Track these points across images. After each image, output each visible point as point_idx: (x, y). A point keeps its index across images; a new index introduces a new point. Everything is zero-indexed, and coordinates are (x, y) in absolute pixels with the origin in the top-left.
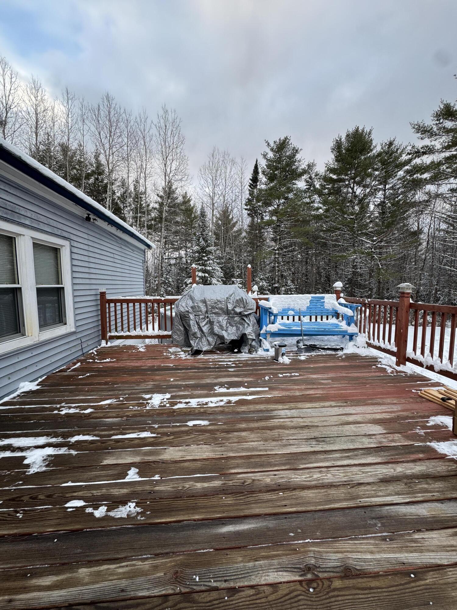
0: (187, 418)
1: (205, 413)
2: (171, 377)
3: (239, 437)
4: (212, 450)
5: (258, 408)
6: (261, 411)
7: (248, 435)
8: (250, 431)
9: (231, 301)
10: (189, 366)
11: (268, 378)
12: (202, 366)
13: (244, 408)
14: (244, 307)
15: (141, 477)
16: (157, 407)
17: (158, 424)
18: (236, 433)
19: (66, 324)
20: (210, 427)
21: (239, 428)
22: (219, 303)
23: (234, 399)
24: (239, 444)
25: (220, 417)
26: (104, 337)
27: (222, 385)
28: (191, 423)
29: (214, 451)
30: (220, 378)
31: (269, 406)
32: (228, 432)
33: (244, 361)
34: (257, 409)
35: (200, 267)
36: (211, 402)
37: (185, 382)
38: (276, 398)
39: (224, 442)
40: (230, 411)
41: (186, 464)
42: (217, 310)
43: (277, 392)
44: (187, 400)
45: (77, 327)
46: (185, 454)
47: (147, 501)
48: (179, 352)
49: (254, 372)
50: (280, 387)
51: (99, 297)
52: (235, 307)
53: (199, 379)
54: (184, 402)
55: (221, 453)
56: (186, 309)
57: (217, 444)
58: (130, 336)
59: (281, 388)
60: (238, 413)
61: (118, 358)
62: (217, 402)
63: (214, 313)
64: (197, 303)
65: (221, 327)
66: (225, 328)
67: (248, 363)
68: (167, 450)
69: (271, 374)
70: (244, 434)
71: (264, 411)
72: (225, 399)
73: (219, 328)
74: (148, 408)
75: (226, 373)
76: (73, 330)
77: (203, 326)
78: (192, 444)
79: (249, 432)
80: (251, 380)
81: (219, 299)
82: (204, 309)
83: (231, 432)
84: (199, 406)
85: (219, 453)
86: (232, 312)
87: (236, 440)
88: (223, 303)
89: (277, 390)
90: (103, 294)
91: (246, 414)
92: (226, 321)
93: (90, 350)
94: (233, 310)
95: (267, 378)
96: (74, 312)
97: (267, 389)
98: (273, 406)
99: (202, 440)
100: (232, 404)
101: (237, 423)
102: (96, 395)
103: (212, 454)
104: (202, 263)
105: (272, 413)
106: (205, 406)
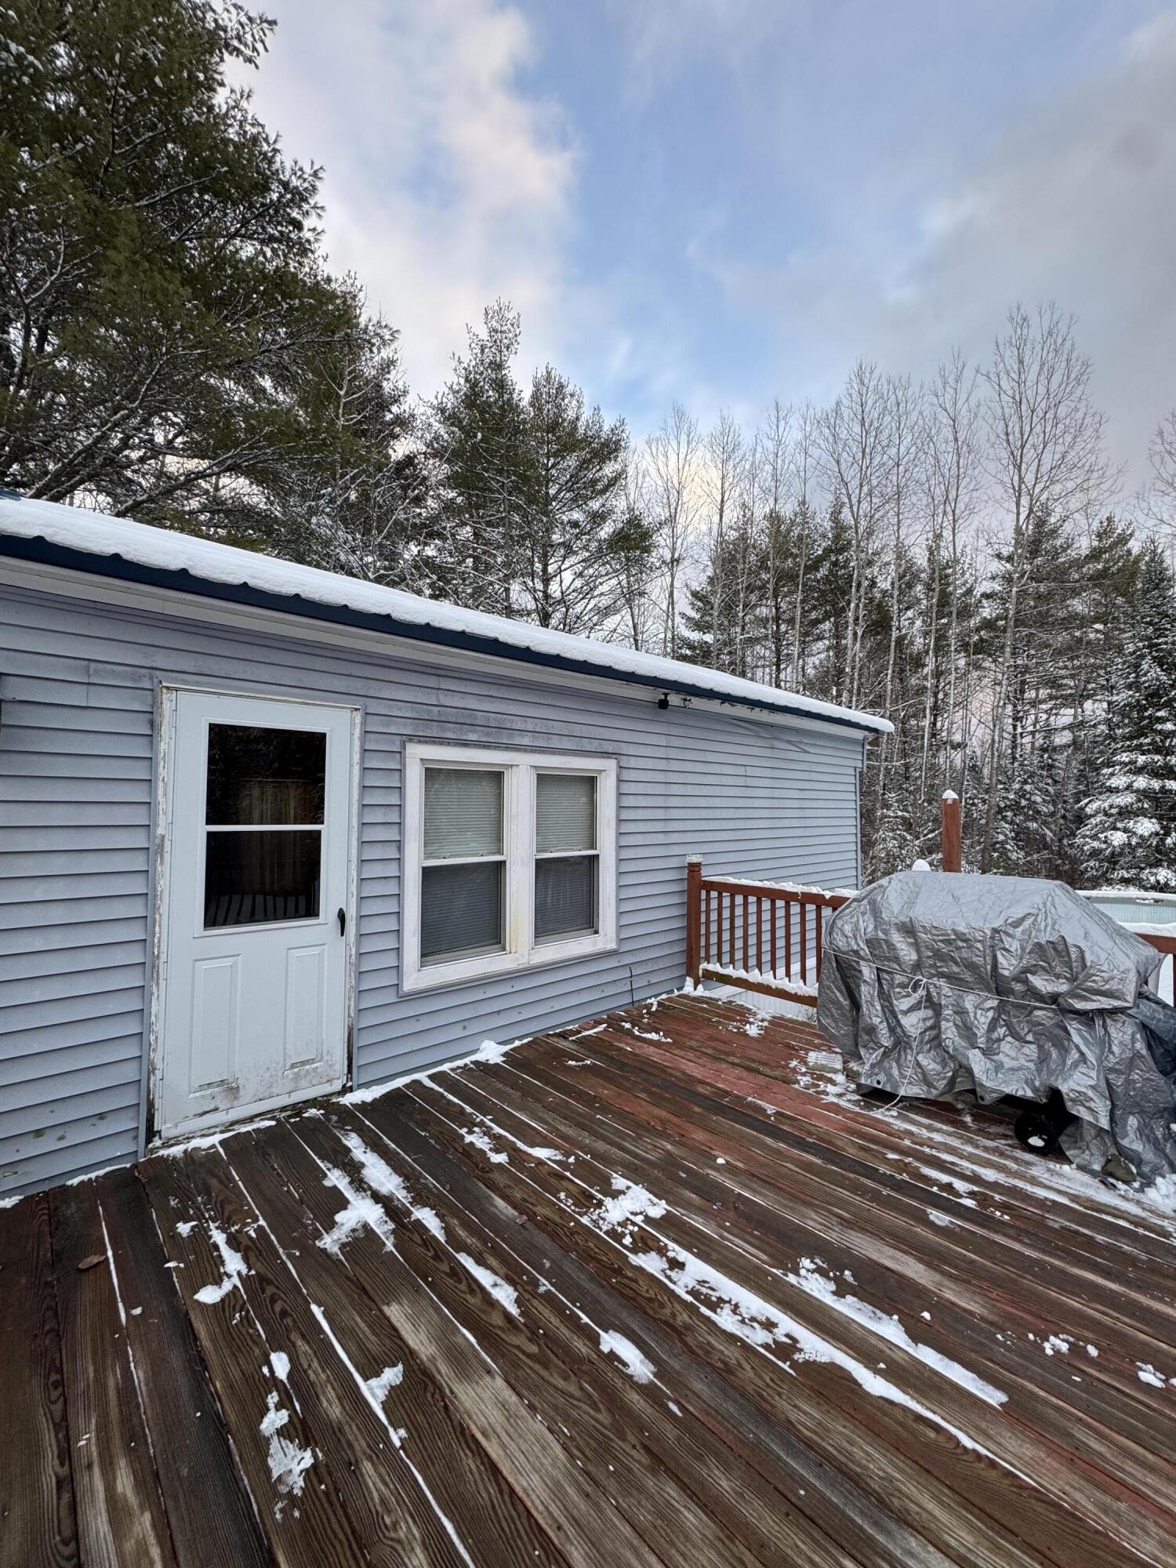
0: (624, 1315)
1: (679, 1334)
2: (726, 1151)
3: (665, 1514)
4: (557, 1483)
5: (858, 1454)
6: (853, 1480)
7: (696, 1537)
8: (723, 1526)
9: (1014, 946)
10: (810, 1134)
11: (1064, 1347)
12: (851, 1152)
13: (804, 1413)
14: (1072, 979)
15: (385, 1406)
16: (605, 1228)
17: (552, 1285)
18: (672, 1491)
19: (596, 932)
20: (634, 1398)
21: (701, 1483)
22: (960, 944)
23: (816, 1348)
24: (636, 1542)
25: (698, 1386)
26: (691, 969)
27: (834, 1262)
28: (612, 1342)
29: (557, 1491)
30: (863, 1230)
31: (911, 1489)
32: (659, 1462)
33: (1041, 1203)
34: (850, 1456)
35: (1141, 759)
36: (735, 1309)
37: (746, 1187)
38: (993, 1474)
39: (612, 1485)
40: (750, 1388)
41: (470, 1462)
42: (956, 969)
43: (1029, 1451)
44: (683, 1255)
45: (620, 941)
46: (499, 1430)
47: (327, 1479)
48: (835, 1071)
49: (1028, 1281)
50: (1081, 1434)
51: (685, 874)
52: (1032, 970)
53: (794, 1198)
54: (671, 1254)
55: (562, 1520)
56: (853, 943)
57: (588, 1473)
58: (746, 981)
59: (1079, 1446)
60: (766, 1416)
61: (678, 1038)
62: (753, 1319)
63: (942, 975)
64: (885, 932)
65: (967, 1031)
66: (981, 1041)
67: (1041, 1223)
68: (488, 1379)
69: (1106, 1335)
70: (691, 1517)
71: (868, 1492)
72: (787, 1325)
73: (960, 1035)
74: (585, 1220)
75: (901, 1222)
76: (613, 946)
77: (906, 1013)
78: (544, 1414)
79: (710, 1528)
80: (972, 1307)
81: (962, 928)
82: (908, 955)
83: (668, 1470)
84: (689, 1298)
85: (556, 1513)
86: (1018, 987)
87: (644, 1517)
88: (979, 945)
89: (1041, 1441)
90: (694, 868)
91: (788, 1446)
92: (990, 1014)
93: (650, 998)
94: (1021, 977)
95: (1057, 1344)
96: (618, 907)
97: (994, 1397)
98: (931, 1506)
99: (575, 1423)
100: (786, 1366)
101: (717, 1455)
102: (547, 1123)
103: (544, 1496)
104: (1153, 742)
105: (888, 1533)
106: (704, 1310)
